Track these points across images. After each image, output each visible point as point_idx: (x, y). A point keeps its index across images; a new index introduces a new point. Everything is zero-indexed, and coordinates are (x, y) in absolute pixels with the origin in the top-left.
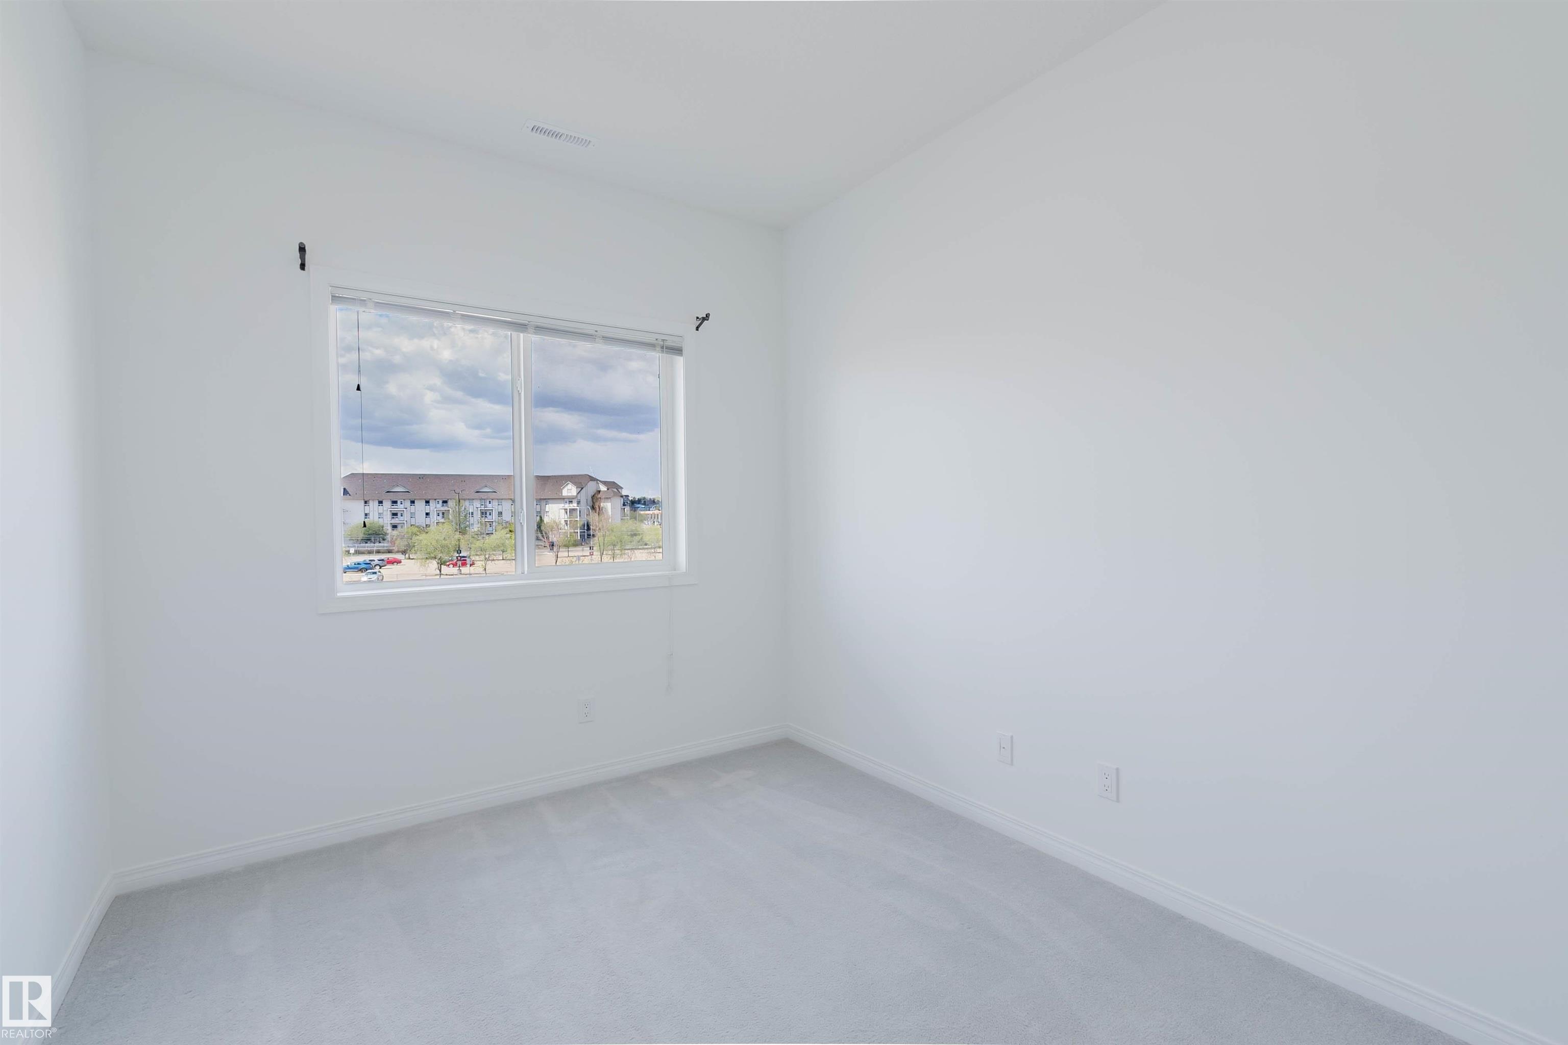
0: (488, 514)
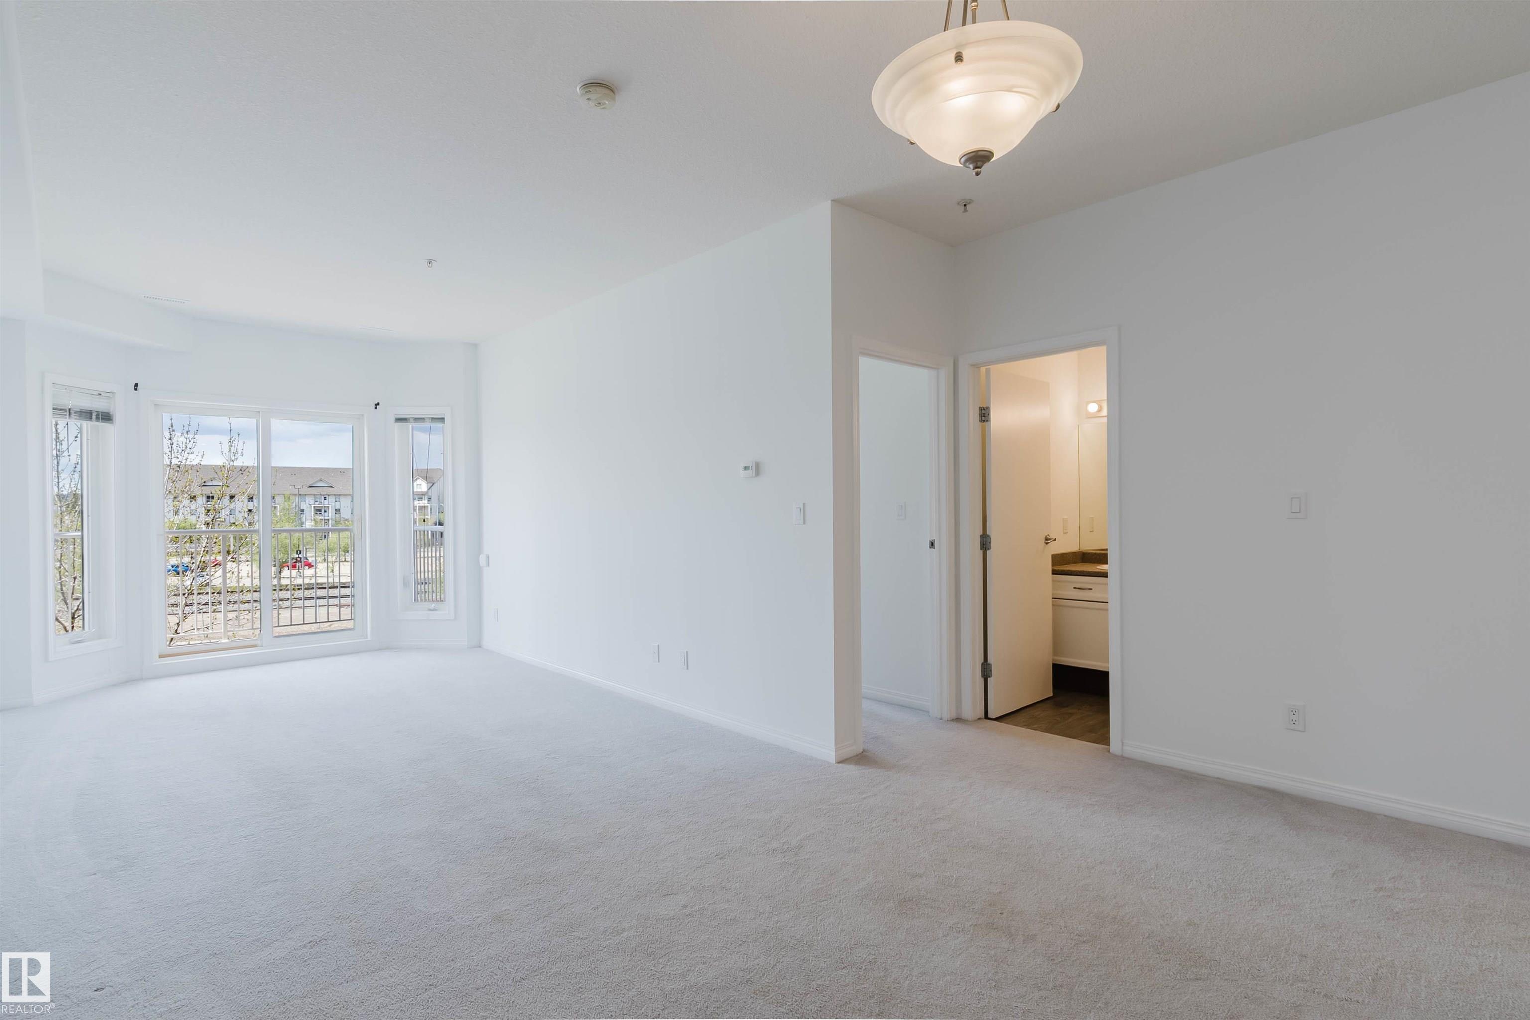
0: (323, 511)
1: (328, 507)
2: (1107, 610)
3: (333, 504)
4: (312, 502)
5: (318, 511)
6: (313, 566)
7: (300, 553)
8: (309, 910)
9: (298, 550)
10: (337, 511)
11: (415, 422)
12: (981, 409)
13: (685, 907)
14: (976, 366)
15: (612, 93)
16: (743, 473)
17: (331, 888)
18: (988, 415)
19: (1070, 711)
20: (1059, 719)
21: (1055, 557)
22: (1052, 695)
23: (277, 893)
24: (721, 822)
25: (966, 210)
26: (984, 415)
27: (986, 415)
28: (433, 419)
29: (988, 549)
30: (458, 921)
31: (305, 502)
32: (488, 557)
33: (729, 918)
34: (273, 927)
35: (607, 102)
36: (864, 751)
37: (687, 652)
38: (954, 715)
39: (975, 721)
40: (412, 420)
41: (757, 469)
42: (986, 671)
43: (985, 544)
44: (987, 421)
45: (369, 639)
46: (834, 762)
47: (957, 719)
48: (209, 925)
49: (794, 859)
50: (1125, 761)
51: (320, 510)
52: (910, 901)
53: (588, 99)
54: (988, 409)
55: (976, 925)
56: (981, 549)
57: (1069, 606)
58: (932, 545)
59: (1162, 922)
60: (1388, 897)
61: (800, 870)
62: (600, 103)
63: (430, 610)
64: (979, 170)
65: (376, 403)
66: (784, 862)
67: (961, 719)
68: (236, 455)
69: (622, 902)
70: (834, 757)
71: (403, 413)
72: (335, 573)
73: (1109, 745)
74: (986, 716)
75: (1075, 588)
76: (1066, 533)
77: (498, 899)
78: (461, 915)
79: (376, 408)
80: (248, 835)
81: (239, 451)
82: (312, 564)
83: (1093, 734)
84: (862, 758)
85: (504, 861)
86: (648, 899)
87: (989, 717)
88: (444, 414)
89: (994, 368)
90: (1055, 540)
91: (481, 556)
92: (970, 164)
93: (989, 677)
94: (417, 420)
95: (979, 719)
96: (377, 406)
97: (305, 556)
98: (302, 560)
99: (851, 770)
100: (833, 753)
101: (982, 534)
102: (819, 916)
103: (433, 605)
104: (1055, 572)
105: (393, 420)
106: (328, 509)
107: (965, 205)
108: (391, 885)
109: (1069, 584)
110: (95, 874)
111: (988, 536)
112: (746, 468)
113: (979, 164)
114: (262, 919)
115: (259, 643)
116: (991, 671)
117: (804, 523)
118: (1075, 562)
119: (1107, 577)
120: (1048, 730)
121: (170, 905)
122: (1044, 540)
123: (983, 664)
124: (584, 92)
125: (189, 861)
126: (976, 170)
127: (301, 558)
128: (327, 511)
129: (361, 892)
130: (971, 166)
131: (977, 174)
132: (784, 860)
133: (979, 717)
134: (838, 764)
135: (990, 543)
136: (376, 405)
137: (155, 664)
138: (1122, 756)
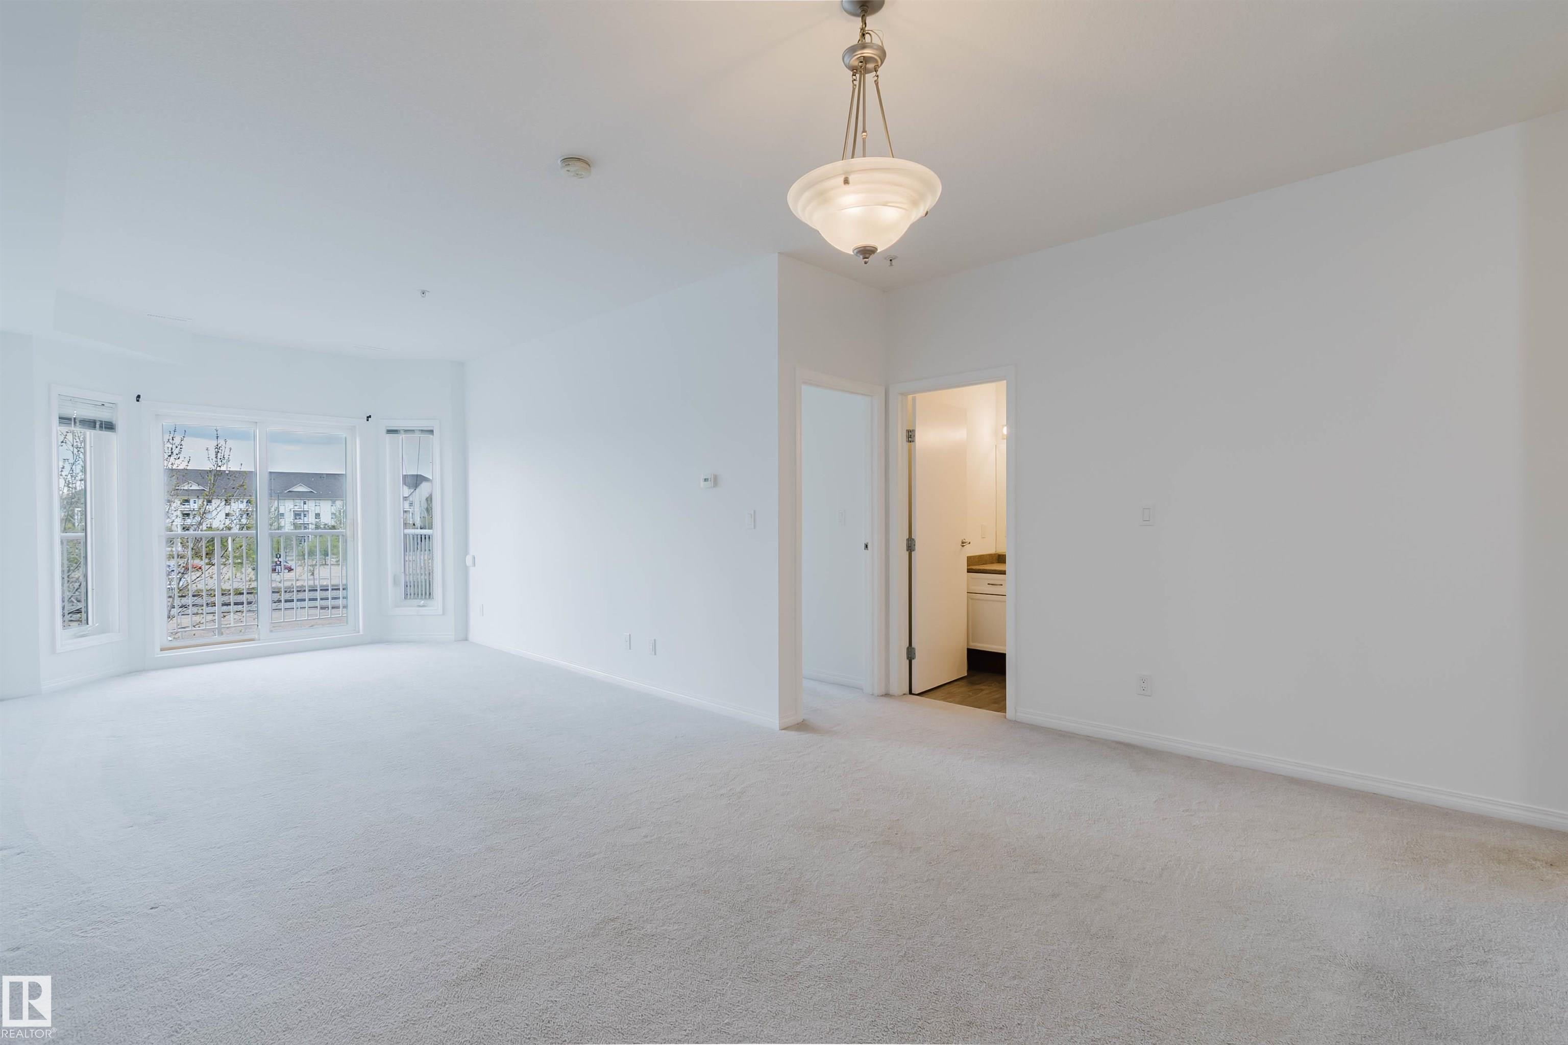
1: (308, 511)
2: (1005, 602)
3: (313, 509)
4: (292, 506)
5: (297, 515)
6: (293, 570)
7: (280, 557)
8: (328, 847)
9: (277, 553)
10: (318, 516)
11: (405, 434)
12: (908, 431)
13: (646, 836)
14: (904, 395)
15: (588, 166)
16: (702, 483)
17: (345, 831)
18: (914, 436)
19: (983, 687)
20: (971, 694)
21: (969, 558)
22: (966, 675)
23: (298, 836)
24: (679, 776)
25: (891, 265)
26: (910, 436)
27: (912, 436)
28: (422, 431)
29: (913, 551)
30: (457, 851)
31: (284, 507)
32: (474, 558)
33: (680, 843)
34: (299, 860)
35: (583, 174)
36: (804, 720)
37: (655, 640)
38: (883, 692)
39: (901, 696)
40: (402, 432)
41: (714, 481)
42: (911, 654)
43: (910, 546)
44: (913, 441)
45: (361, 633)
46: (778, 729)
47: (886, 694)
48: (242, 861)
49: (737, 801)
50: (1018, 724)
51: (300, 515)
52: (827, 828)
53: (568, 171)
54: (913, 431)
55: (875, 842)
56: (907, 550)
57: (983, 600)
58: (866, 546)
59: (1018, 837)
60: (1192, 815)
61: (742, 809)
62: (577, 174)
63: (419, 606)
64: (867, 260)
65: (368, 415)
66: (729, 804)
67: (889, 694)
68: (223, 461)
69: (594, 835)
70: (778, 727)
71: (394, 425)
72: (315, 576)
73: (1006, 712)
74: (911, 692)
75: (989, 584)
76: (983, 538)
77: (490, 835)
78: (459, 848)
79: (368, 420)
80: (266, 795)
81: (226, 457)
82: (292, 568)
83: (996, 705)
84: (802, 726)
85: (494, 808)
86: (616, 831)
87: (913, 692)
88: (433, 427)
89: (918, 396)
90: (970, 543)
91: (467, 557)
92: (861, 255)
93: (913, 659)
94: (406, 431)
95: (904, 694)
96: (369, 419)
97: (284, 560)
98: (282, 563)
99: (793, 735)
100: (777, 722)
101: (908, 537)
102: (753, 840)
103: (423, 602)
104: (969, 571)
105: (384, 431)
106: (308, 513)
107: (891, 260)
108: (397, 828)
109: (982, 582)
110: (132, 826)
111: (913, 539)
112: (706, 480)
113: (867, 256)
114: (288, 855)
115: (256, 637)
116: (915, 654)
117: (755, 528)
118: (992, 563)
119: (1005, 574)
120: (961, 703)
121: (205, 847)
122: (961, 543)
123: (908, 649)
124: (564, 165)
125: (216, 815)
126: (865, 260)
127: (280, 562)
128: (307, 515)
129: (372, 833)
130: (861, 257)
131: (866, 263)
132: (729, 802)
133: (904, 693)
134: (780, 731)
135: (914, 545)
136: (368, 417)
137: (156, 656)
138: (1016, 721)
